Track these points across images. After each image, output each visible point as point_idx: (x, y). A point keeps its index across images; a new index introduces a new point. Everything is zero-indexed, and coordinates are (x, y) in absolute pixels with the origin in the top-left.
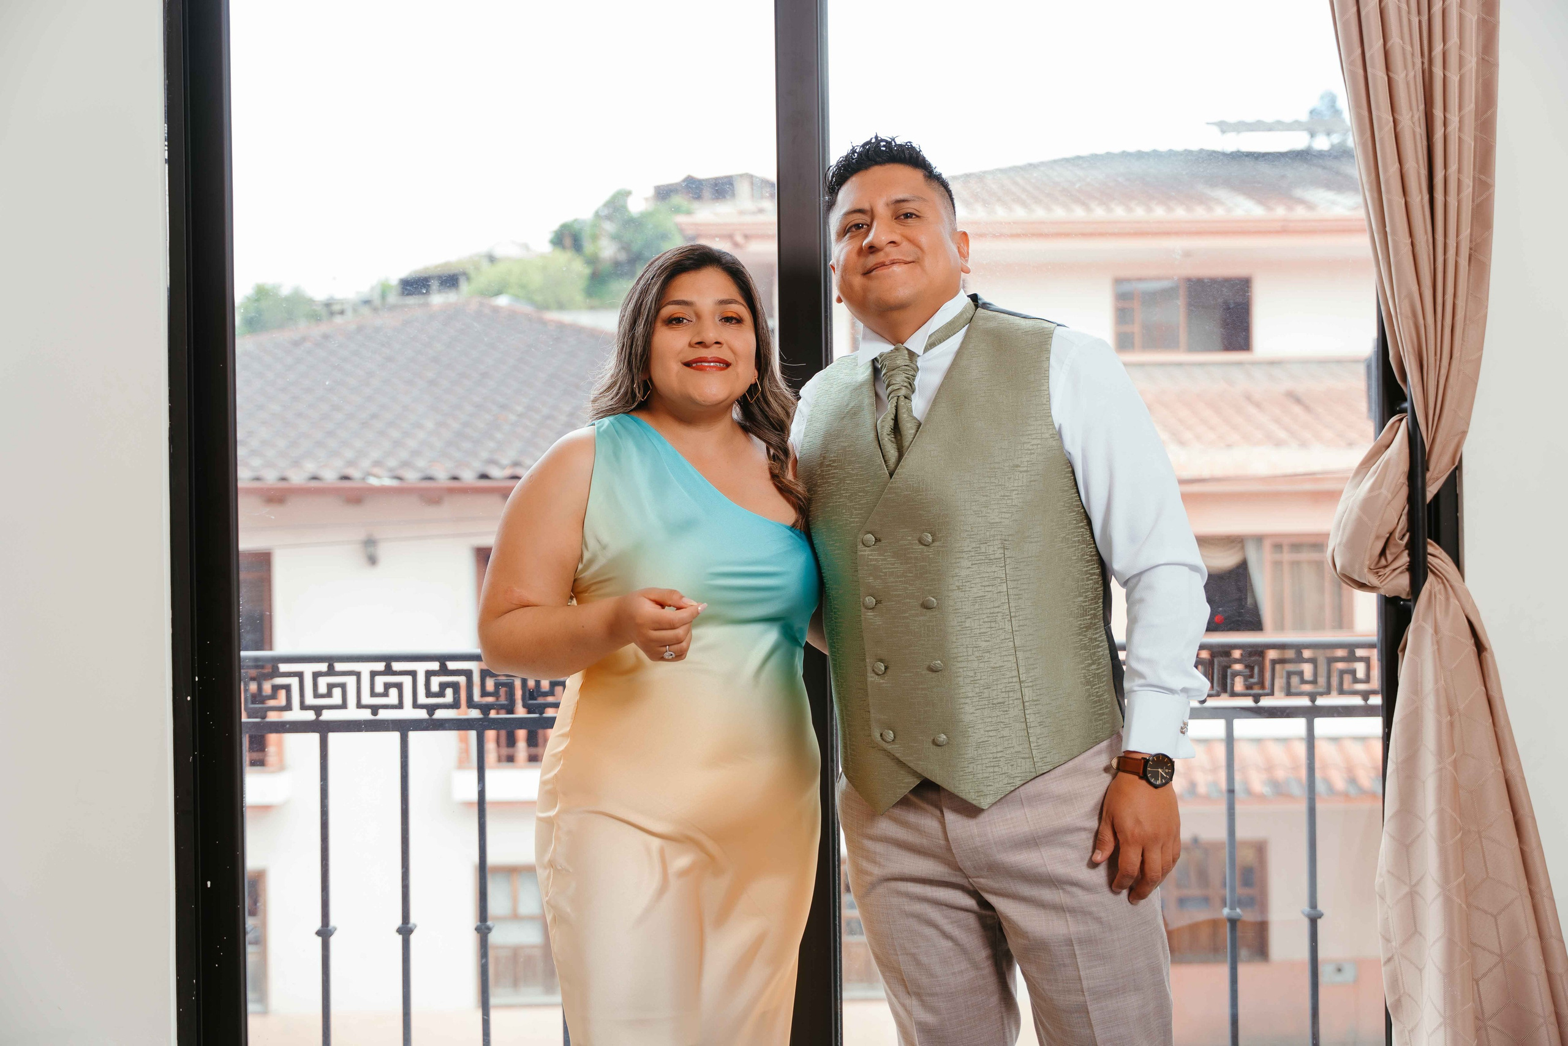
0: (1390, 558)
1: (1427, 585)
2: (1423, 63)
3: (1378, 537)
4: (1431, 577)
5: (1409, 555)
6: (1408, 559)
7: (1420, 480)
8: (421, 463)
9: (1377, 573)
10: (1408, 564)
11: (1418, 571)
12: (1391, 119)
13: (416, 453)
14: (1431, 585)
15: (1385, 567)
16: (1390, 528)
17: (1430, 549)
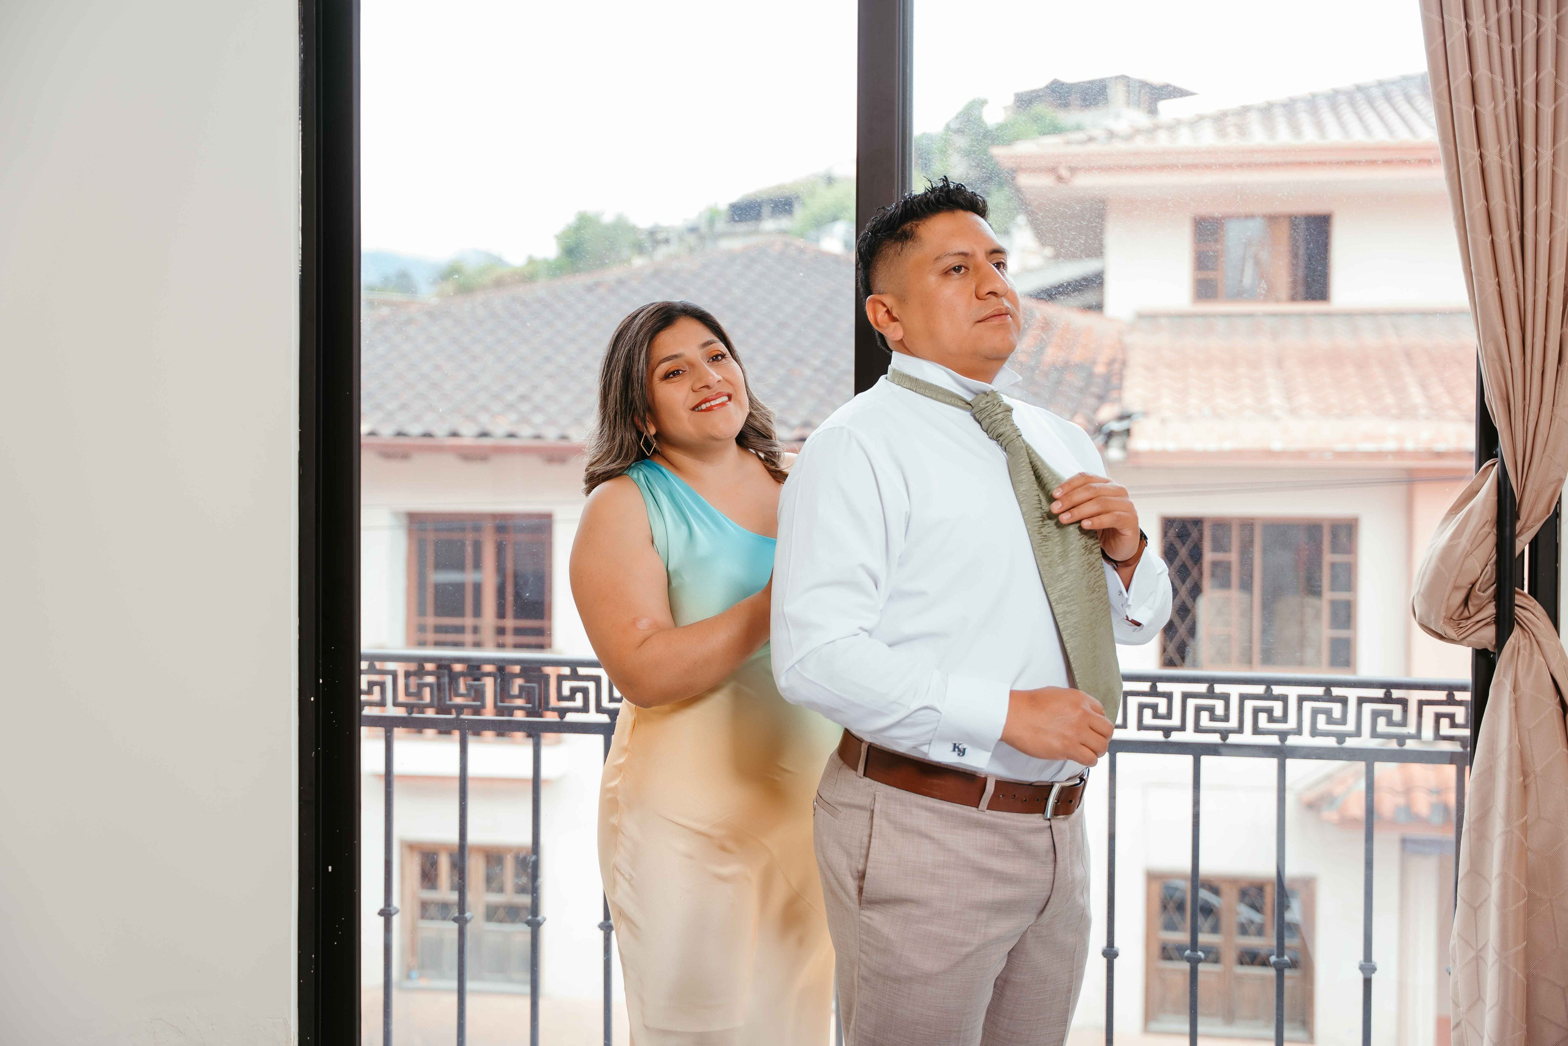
0: (1472, 610)
1: (1511, 640)
2: (1516, 93)
3: (1456, 588)
4: (1517, 631)
5: (1497, 607)
6: (1494, 611)
7: (1508, 530)
9: (1459, 624)
10: (1494, 616)
11: (1505, 623)
12: (1477, 154)
14: (1516, 640)
15: (1469, 618)
16: (1473, 579)
17: (1518, 600)
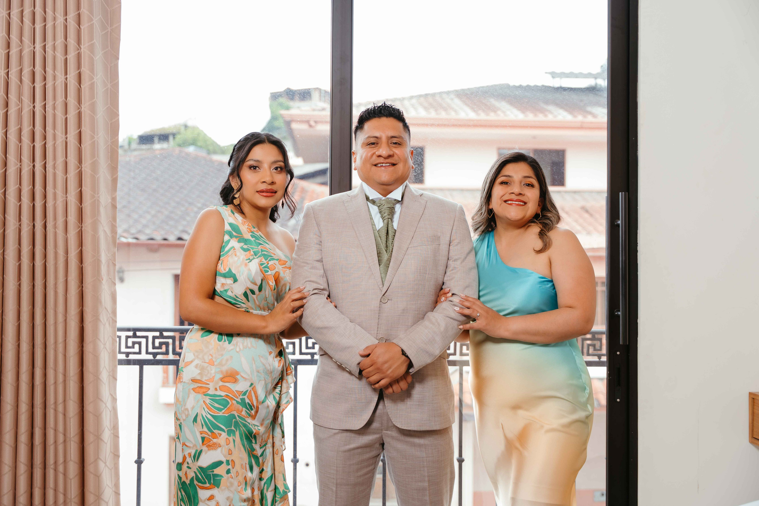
8: (148, 231)
13: (146, 226)
